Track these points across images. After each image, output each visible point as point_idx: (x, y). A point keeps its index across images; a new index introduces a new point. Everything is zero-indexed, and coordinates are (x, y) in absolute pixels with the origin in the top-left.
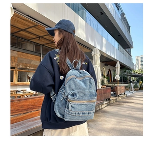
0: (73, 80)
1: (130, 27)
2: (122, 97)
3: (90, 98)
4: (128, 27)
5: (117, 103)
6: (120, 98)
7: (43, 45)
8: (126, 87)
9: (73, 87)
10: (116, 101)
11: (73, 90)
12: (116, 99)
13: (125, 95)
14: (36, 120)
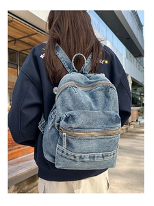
0: (70, 91)
1: (142, 26)
2: (134, 125)
3: (105, 126)
4: (141, 26)
5: (129, 134)
6: (132, 127)
7: (20, 52)
8: (139, 111)
9: (70, 104)
10: (127, 132)
11: (70, 110)
12: (127, 129)
13: (138, 123)
14: (19, 162)
